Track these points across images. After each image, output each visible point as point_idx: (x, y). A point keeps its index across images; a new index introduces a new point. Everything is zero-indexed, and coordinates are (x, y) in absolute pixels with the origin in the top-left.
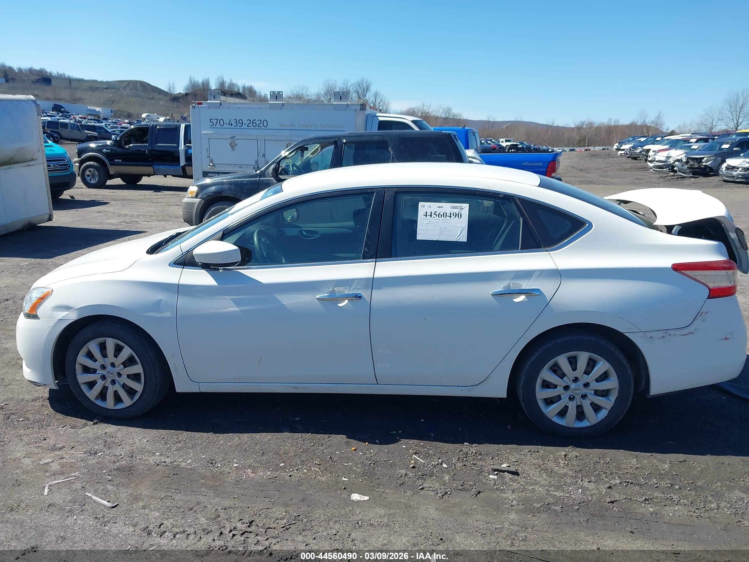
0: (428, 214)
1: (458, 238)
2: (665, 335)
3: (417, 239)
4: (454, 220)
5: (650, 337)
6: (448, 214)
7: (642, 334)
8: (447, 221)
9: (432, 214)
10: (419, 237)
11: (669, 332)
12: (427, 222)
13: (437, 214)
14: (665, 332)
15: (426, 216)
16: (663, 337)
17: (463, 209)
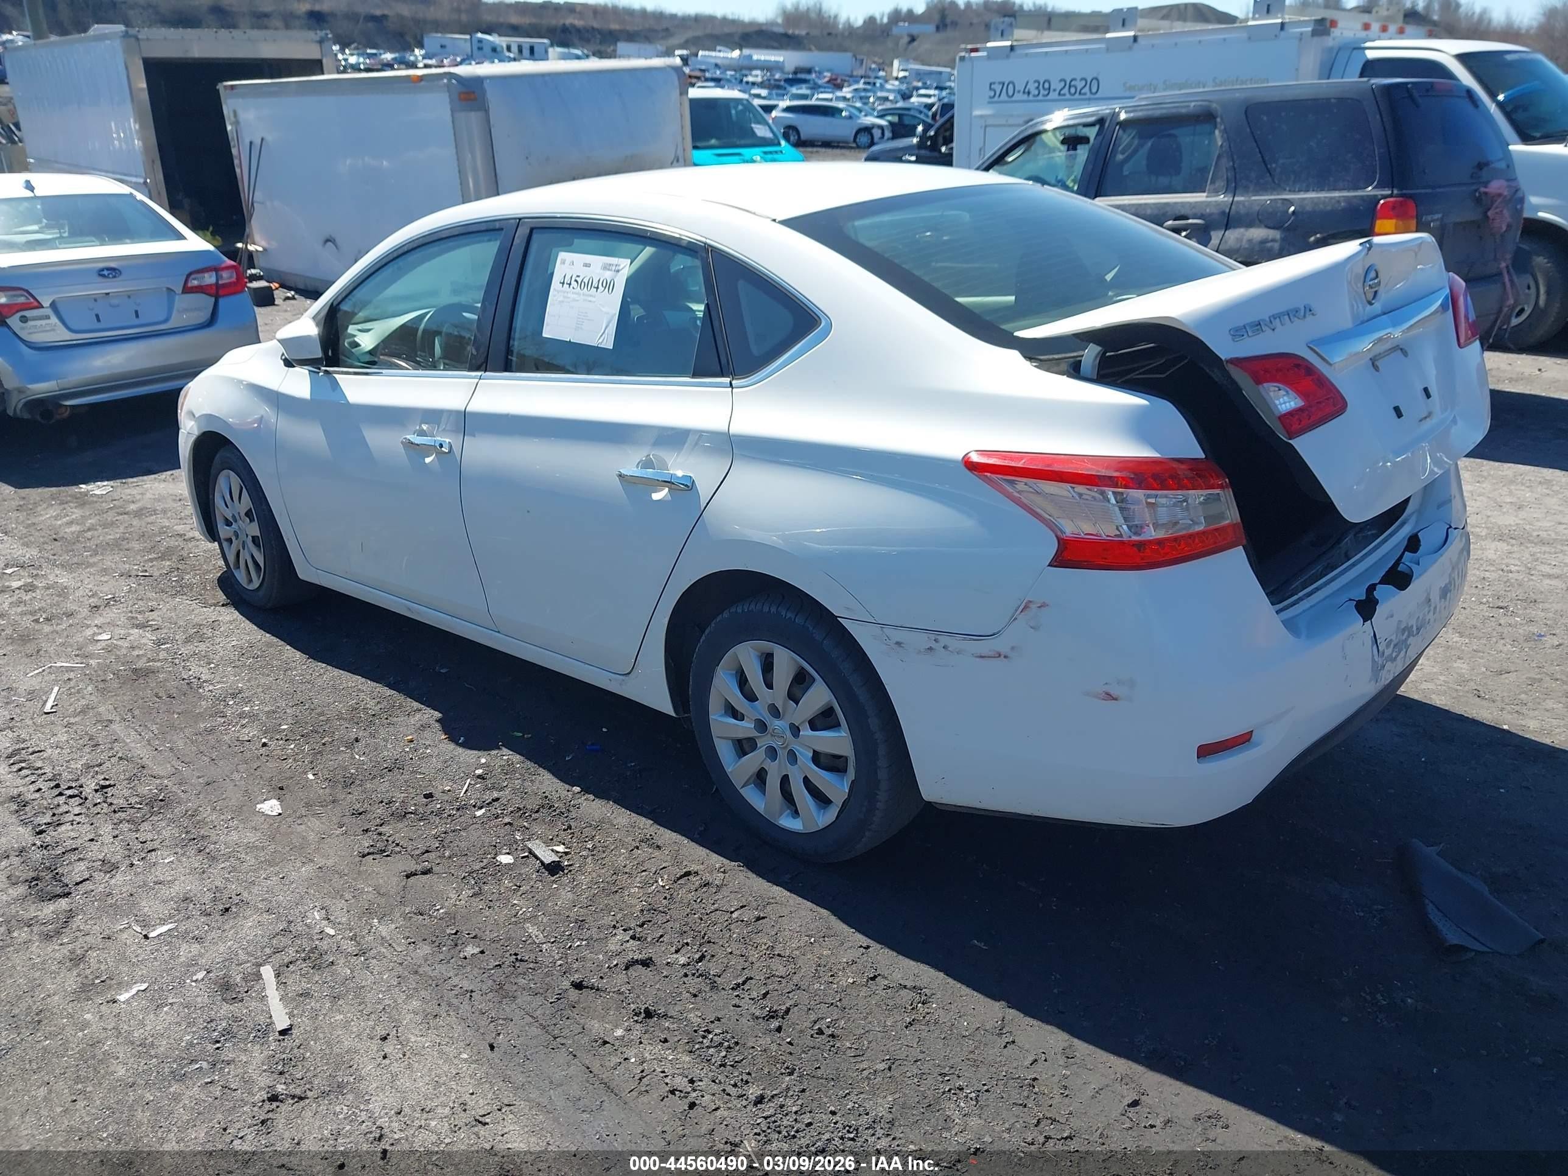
0: (567, 280)
1: (600, 341)
2: (933, 645)
3: (544, 335)
4: (602, 295)
5: (898, 643)
6: (595, 284)
7: (876, 629)
8: (590, 299)
9: (573, 282)
10: (546, 334)
11: (944, 640)
12: (561, 299)
13: (579, 280)
14: (933, 637)
15: (563, 283)
16: (931, 649)
17: (618, 271)
